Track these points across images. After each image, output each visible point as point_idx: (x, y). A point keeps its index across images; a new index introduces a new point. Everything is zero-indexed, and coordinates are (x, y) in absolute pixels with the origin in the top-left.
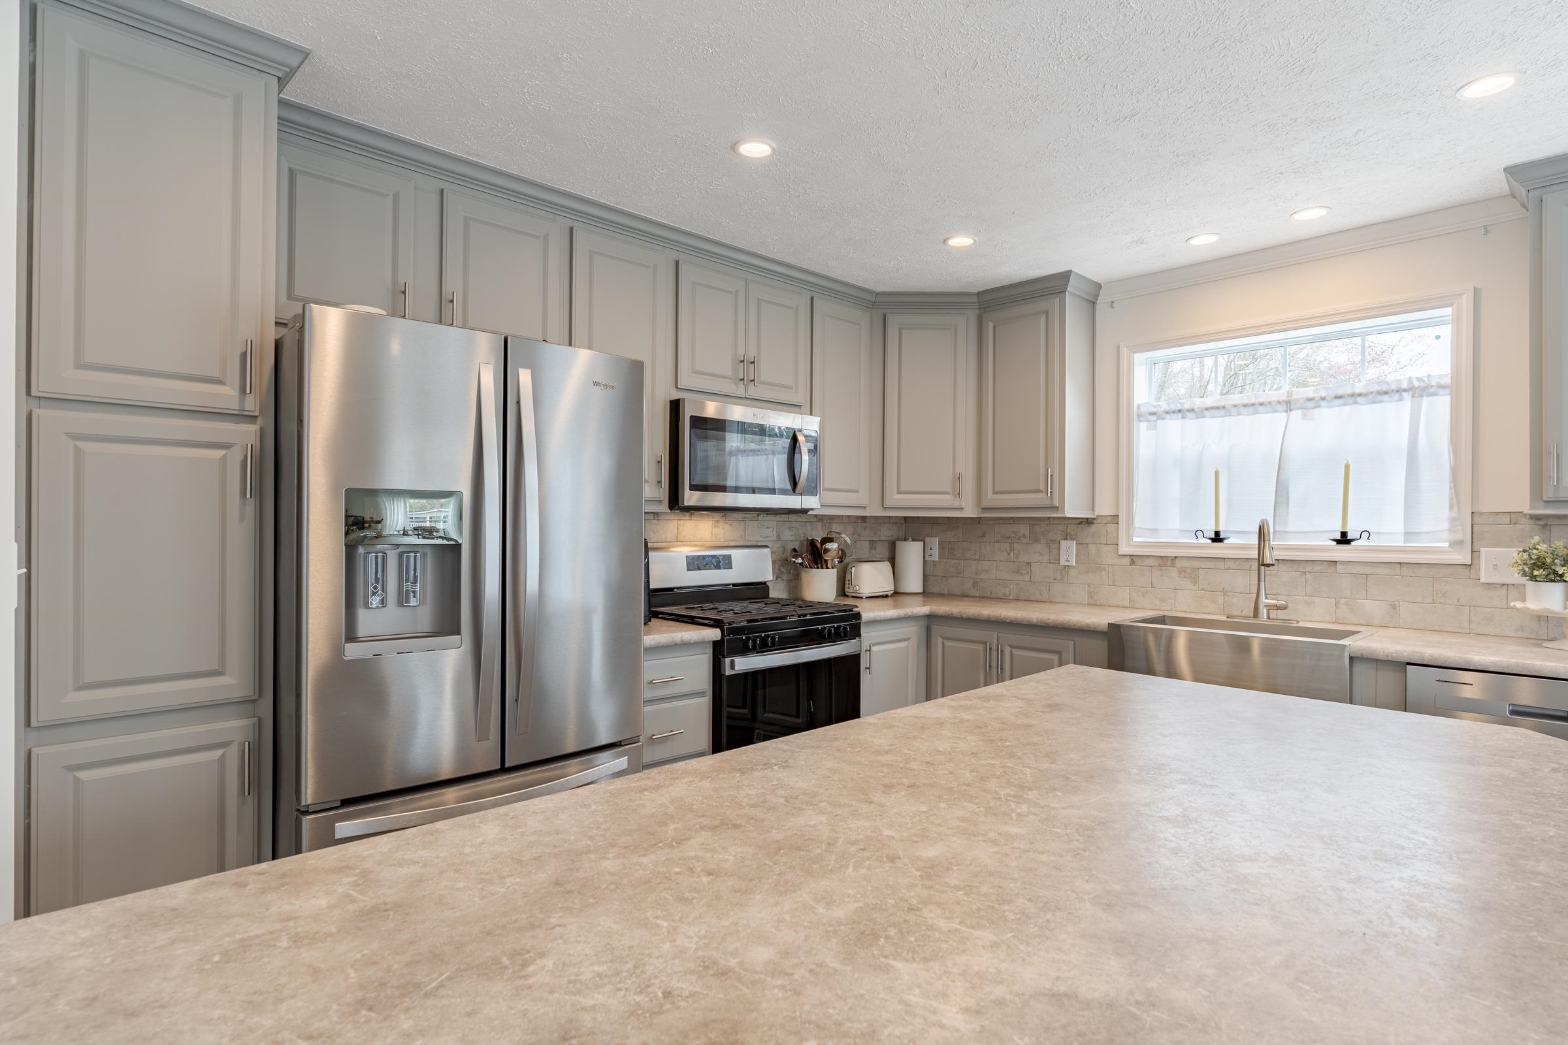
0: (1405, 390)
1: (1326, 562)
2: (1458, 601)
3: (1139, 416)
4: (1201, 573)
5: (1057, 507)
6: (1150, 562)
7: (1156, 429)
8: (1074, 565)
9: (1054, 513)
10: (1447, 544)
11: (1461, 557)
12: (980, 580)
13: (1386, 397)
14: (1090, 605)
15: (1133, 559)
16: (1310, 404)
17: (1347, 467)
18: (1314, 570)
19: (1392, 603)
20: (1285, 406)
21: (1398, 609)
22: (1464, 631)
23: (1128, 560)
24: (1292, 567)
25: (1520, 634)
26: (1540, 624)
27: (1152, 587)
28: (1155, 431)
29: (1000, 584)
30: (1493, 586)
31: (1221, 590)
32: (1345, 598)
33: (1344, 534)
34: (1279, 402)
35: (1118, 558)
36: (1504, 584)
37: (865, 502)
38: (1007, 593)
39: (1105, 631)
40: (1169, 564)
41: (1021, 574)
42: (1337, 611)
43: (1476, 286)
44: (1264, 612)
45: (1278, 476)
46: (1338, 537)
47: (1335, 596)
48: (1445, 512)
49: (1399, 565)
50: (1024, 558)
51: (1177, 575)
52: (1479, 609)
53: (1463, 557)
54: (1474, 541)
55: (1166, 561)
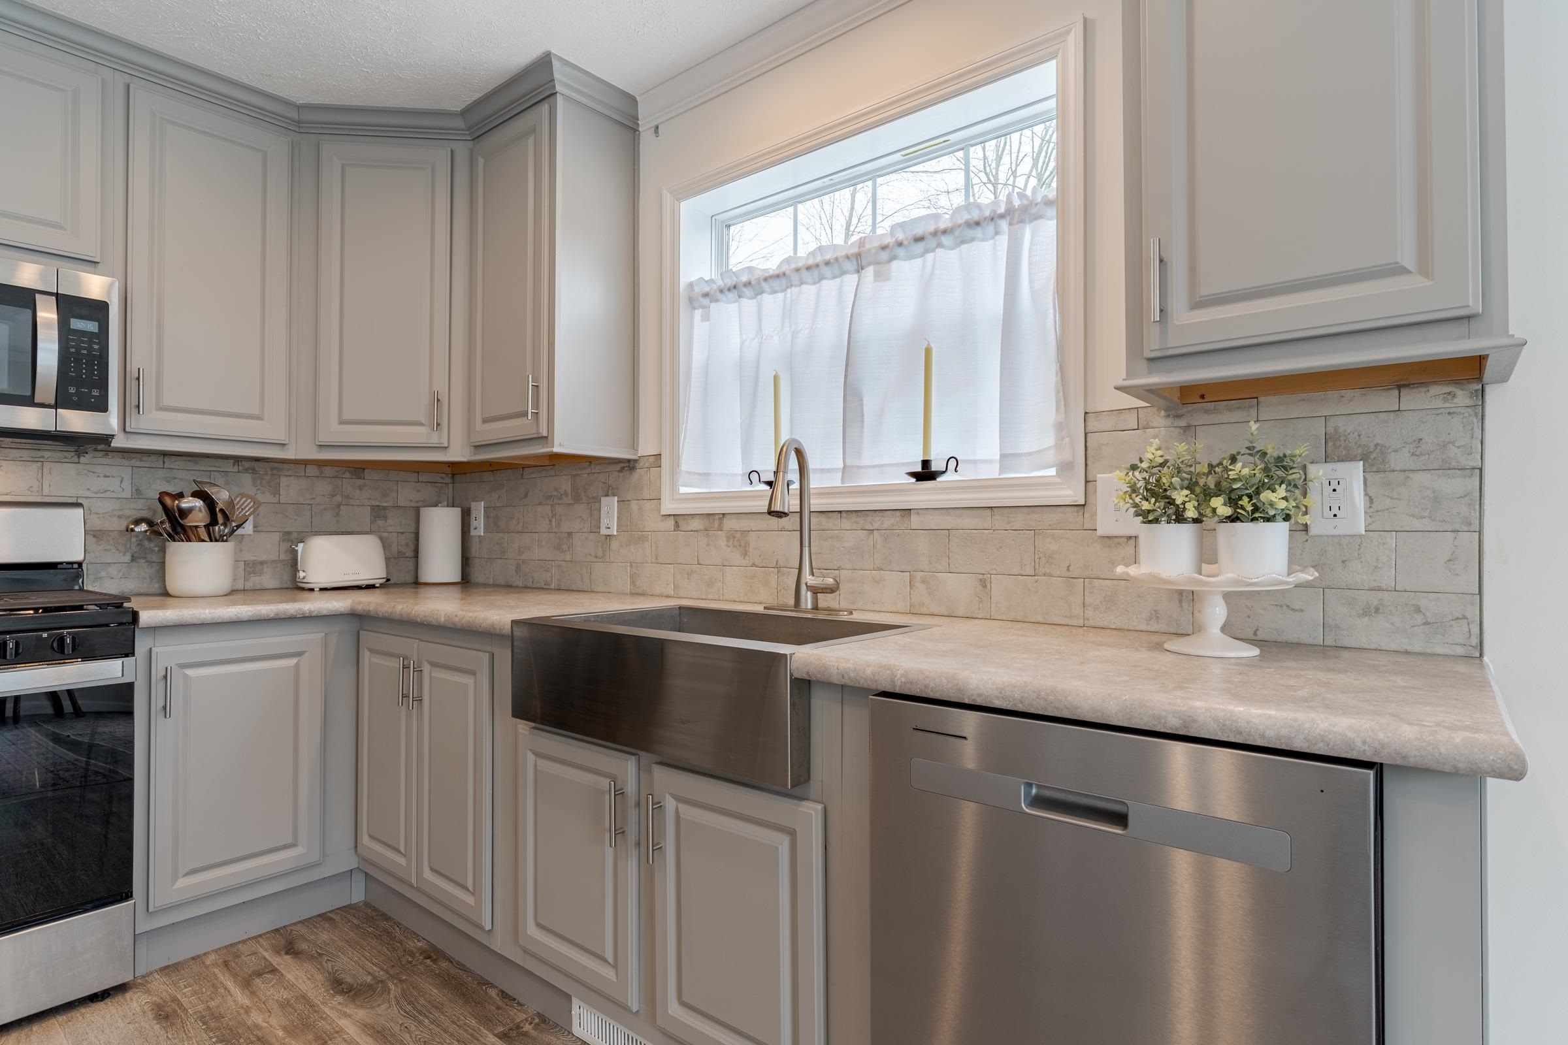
0: (1002, 216)
1: (898, 512)
2: (1068, 570)
3: (691, 300)
4: (752, 537)
5: (546, 437)
6: (695, 524)
7: (709, 320)
8: (615, 533)
9: (543, 447)
10: (1052, 472)
11: (1069, 492)
12: (524, 561)
13: (978, 232)
14: (633, 594)
15: (677, 518)
16: (884, 256)
17: (928, 352)
18: (885, 526)
19: (981, 577)
20: (855, 262)
21: (989, 587)
22: (1075, 622)
23: (671, 523)
24: (857, 523)
25: (1154, 627)
26: (1182, 607)
27: (699, 564)
28: (708, 322)
29: (542, 567)
30: (1116, 540)
31: (774, 565)
32: (922, 571)
33: (926, 463)
34: (848, 257)
35: (662, 520)
36: (1130, 537)
37: (280, 436)
38: (549, 579)
39: (504, 632)
40: (716, 525)
41: (563, 551)
42: (912, 592)
43: (1088, 16)
44: (807, 599)
45: (846, 376)
46: (919, 469)
47: (909, 568)
48: (1050, 415)
49: (989, 511)
50: (566, 527)
51: (725, 544)
52: (1096, 582)
53: (1072, 493)
54: (1089, 463)
55: (715, 520)
